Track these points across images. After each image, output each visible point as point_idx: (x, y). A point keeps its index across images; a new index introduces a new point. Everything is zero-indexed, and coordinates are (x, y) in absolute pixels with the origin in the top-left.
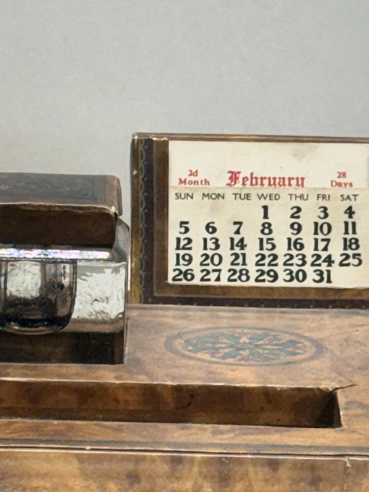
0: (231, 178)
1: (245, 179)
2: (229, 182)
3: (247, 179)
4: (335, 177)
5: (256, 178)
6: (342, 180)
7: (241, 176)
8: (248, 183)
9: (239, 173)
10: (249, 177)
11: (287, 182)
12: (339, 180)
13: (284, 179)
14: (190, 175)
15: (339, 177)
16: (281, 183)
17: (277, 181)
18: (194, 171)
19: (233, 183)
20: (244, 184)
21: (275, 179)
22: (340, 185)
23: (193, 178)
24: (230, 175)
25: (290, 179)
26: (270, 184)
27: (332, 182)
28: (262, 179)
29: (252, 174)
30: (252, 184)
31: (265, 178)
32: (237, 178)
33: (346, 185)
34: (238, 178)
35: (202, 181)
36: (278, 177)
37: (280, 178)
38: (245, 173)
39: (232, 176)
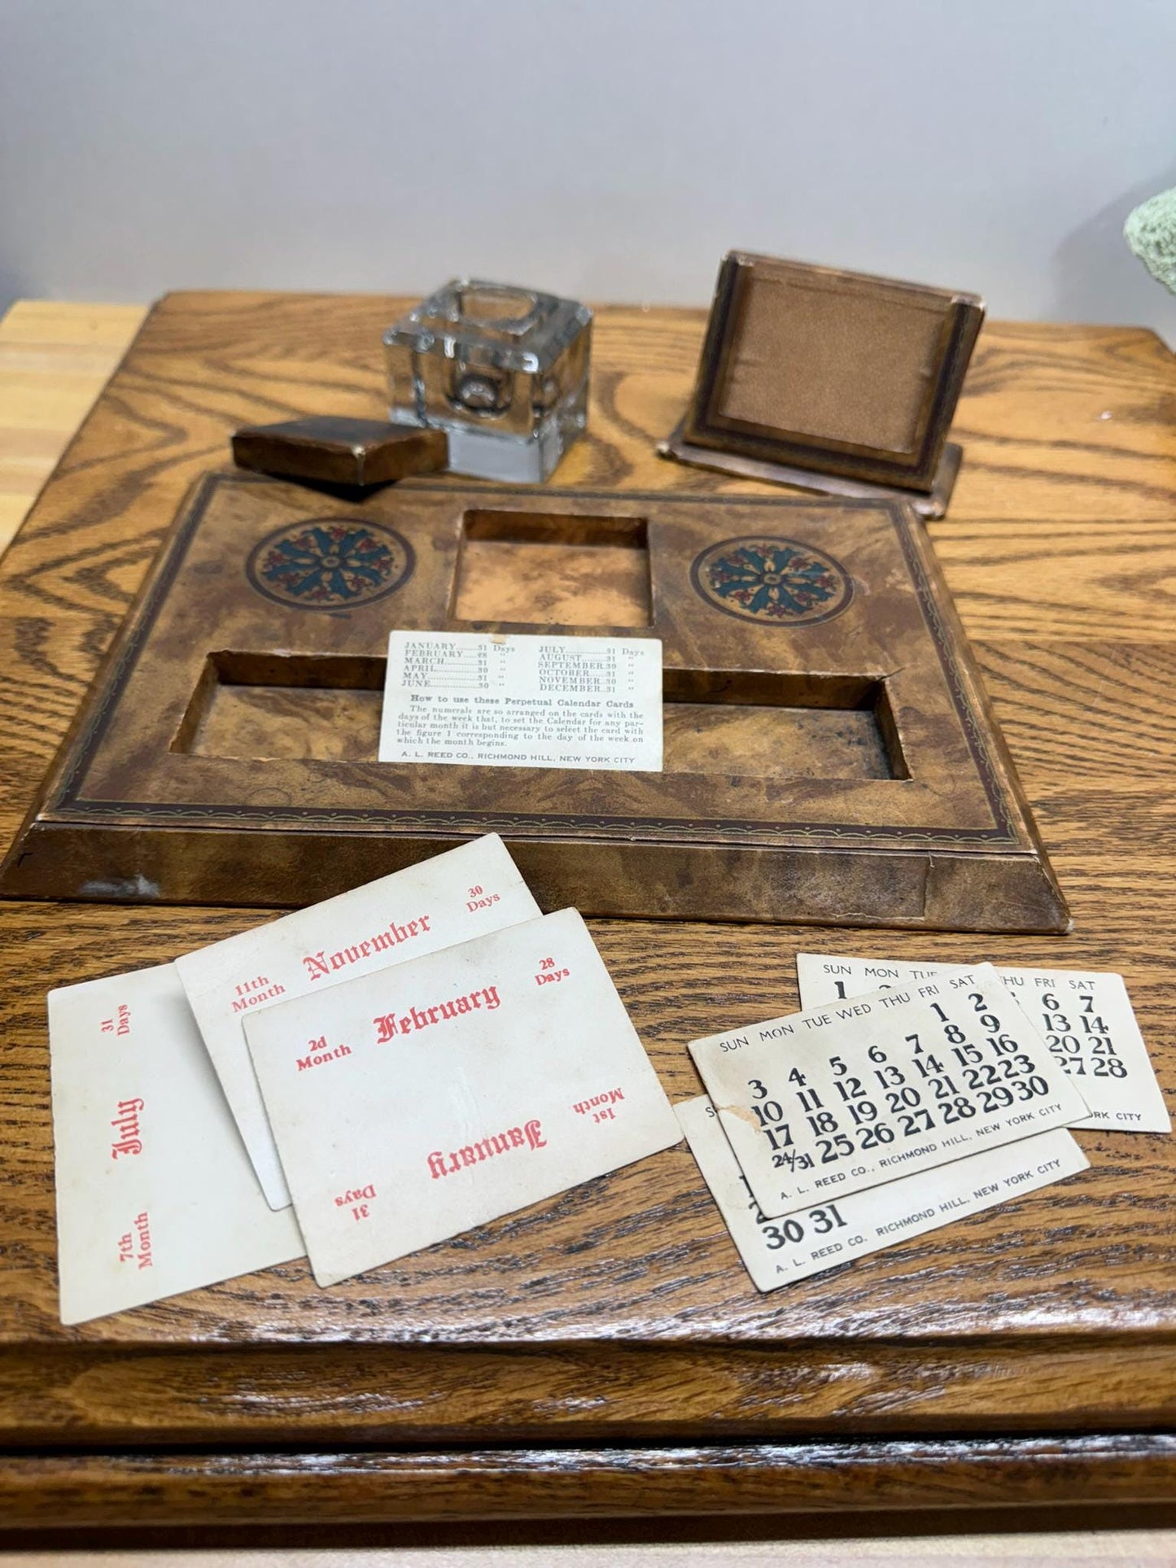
0: (382, 1029)
1: (404, 1023)
2: (381, 1035)
3: (409, 1021)
4: (539, 971)
5: (422, 1015)
6: (550, 971)
7: (397, 1021)
8: (412, 1026)
9: (392, 1016)
10: (410, 1017)
11: (471, 1003)
12: (546, 973)
13: (464, 999)
14: (314, 1049)
15: (544, 968)
16: (463, 1008)
17: (456, 1006)
18: (317, 1040)
19: (388, 1036)
20: (406, 1031)
21: (450, 1004)
22: (550, 978)
23: (320, 1052)
24: (378, 1025)
25: (473, 997)
26: (446, 1016)
27: (537, 978)
28: (431, 1012)
29: (412, 1011)
30: (418, 1026)
31: (436, 1009)
32: (390, 1026)
33: (558, 974)
34: (393, 1025)
35: (336, 1051)
36: (454, 1000)
37: (458, 1001)
38: (402, 1013)
39: (382, 1025)
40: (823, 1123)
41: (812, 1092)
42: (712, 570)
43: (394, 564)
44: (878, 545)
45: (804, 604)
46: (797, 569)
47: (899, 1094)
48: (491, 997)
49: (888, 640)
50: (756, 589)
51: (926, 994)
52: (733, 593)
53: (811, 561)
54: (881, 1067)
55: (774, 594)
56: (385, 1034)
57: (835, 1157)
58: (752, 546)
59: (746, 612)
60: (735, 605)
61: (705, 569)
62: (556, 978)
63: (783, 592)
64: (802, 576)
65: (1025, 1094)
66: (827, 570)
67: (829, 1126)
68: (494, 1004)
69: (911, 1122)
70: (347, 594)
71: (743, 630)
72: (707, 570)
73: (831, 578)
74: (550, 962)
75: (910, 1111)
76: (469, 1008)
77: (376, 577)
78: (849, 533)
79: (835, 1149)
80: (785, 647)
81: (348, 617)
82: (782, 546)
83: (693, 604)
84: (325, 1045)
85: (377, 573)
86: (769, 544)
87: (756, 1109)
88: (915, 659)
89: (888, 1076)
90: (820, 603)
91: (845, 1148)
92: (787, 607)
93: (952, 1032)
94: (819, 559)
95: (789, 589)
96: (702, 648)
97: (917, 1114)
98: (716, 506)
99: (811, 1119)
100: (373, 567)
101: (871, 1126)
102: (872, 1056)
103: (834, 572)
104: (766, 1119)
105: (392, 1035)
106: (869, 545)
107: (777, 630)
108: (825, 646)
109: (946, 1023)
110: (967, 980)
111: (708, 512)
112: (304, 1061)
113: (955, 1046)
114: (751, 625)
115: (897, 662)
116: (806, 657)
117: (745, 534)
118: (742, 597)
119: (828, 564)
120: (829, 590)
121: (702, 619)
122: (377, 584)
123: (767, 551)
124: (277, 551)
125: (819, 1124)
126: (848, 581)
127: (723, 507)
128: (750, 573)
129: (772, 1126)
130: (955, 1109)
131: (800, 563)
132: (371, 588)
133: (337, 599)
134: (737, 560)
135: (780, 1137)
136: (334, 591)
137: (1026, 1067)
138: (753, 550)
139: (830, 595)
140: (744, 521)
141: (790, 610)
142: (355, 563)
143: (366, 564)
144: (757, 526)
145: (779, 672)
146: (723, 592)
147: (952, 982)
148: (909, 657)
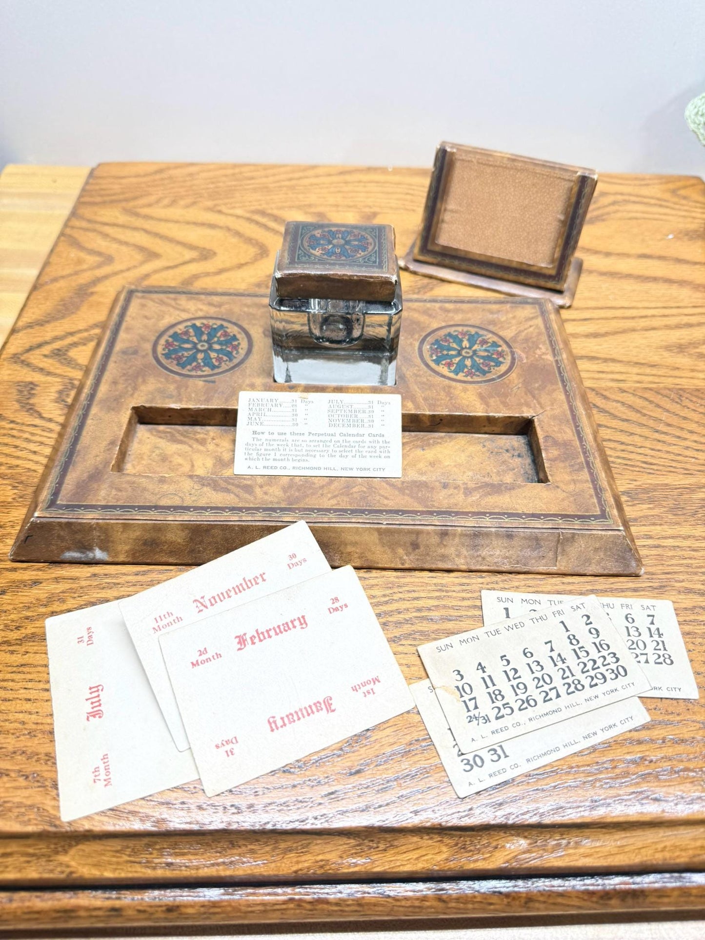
0: (239, 643)
1: (252, 638)
2: (239, 646)
3: (255, 637)
4: (330, 605)
5: (262, 633)
6: (337, 605)
7: (248, 637)
8: (256, 640)
9: (245, 634)
10: (256, 635)
11: (291, 625)
12: (334, 606)
13: (287, 623)
14: (200, 655)
15: (333, 603)
16: (286, 628)
17: (282, 628)
18: (202, 650)
19: (243, 646)
20: (253, 643)
21: (279, 627)
22: (336, 609)
23: (204, 657)
24: (237, 640)
25: (292, 622)
26: (277, 634)
27: (329, 609)
28: (267, 631)
29: (257, 631)
30: (261, 641)
31: (270, 630)
32: (244, 641)
33: (341, 607)
34: (246, 640)
35: (213, 656)
36: (281, 624)
37: (283, 625)
38: (251, 632)
39: (240, 640)
40: (496, 695)
41: (490, 677)
42: (431, 347)
43: (240, 347)
44: (531, 329)
45: (486, 369)
46: (482, 346)
47: (540, 678)
48: (302, 622)
49: (536, 392)
50: (458, 359)
51: (557, 615)
52: (444, 362)
53: (490, 341)
54: (530, 661)
55: (468, 362)
56: (241, 645)
57: (503, 716)
58: (455, 331)
59: (452, 375)
60: (444, 370)
61: (426, 347)
62: (340, 609)
63: (473, 361)
64: (486, 350)
65: (613, 676)
66: (500, 346)
67: (499, 697)
68: (304, 626)
69: (547, 694)
70: (213, 367)
71: (450, 387)
72: (428, 347)
73: (503, 351)
74: (337, 599)
75: (546, 688)
76: (289, 629)
77: (229, 355)
78: (514, 322)
79: (503, 712)
80: (474, 397)
81: (214, 382)
82: (473, 331)
83: (419, 370)
84: (207, 652)
85: (231, 353)
86: (465, 329)
87: (457, 687)
88: (552, 404)
89: (534, 667)
90: (496, 368)
91: (508, 711)
92: (477, 371)
93: (572, 639)
94: (496, 339)
95: (477, 359)
96: (425, 399)
97: (551, 690)
98: (433, 304)
99: (489, 693)
100: (228, 349)
101: (524, 697)
102: (525, 654)
103: (505, 347)
104: (463, 694)
105: (245, 645)
106: (525, 329)
107: (470, 386)
108: (498, 397)
109: (569, 633)
110: (581, 606)
111: (428, 309)
112: (195, 662)
113: (573, 647)
114: (454, 384)
115: (542, 407)
116: (487, 404)
117: (452, 323)
118: (449, 365)
119: (501, 343)
120: (501, 359)
121: (425, 380)
122: (231, 360)
123: (464, 334)
124: (171, 340)
125: (493, 696)
126: (513, 353)
127: (437, 305)
128: (454, 349)
129: (466, 698)
130: (573, 686)
131: (484, 342)
132: (227, 363)
133: (207, 370)
134: (446, 341)
135: (471, 705)
136: (205, 365)
137: (614, 660)
138: (456, 333)
139: (501, 363)
140: (451, 315)
141: (478, 373)
142: (217, 347)
143: (224, 347)
144: (458, 318)
145: (471, 414)
146: (437, 362)
147: (572, 607)
148: (549, 403)
